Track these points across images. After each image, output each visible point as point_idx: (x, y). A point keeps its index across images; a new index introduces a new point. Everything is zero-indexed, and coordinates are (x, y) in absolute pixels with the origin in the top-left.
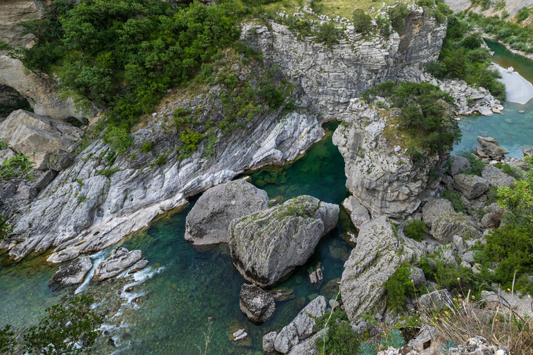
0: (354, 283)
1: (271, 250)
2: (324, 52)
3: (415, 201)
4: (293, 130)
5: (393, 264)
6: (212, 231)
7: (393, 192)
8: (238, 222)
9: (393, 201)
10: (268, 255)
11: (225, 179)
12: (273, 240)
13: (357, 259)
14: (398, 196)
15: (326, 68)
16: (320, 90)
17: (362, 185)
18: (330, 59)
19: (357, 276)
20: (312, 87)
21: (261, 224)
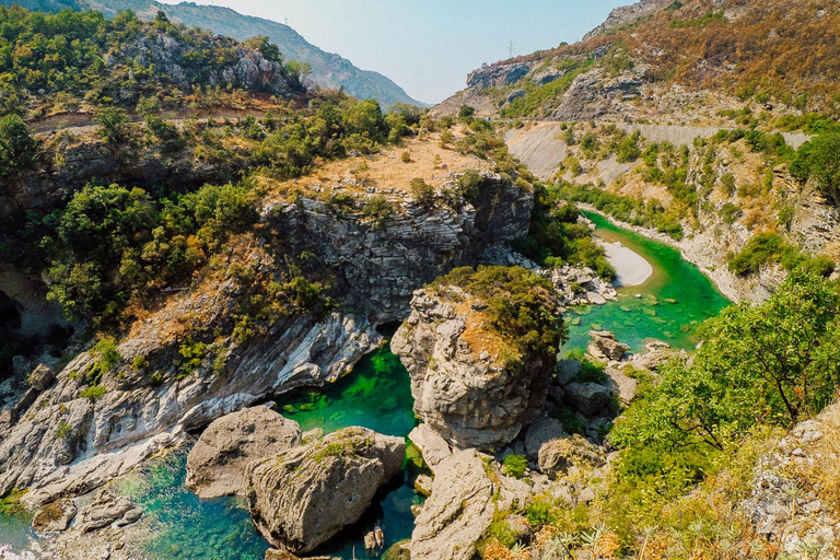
0: (430, 544)
1: (306, 504)
2: (375, 231)
3: (514, 425)
4: (334, 336)
5: (485, 514)
6: (223, 476)
7: (481, 416)
8: (258, 465)
9: (483, 428)
10: (301, 511)
11: (238, 406)
12: (308, 490)
13: (433, 511)
14: (489, 421)
15: (378, 251)
16: (372, 281)
17: (438, 409)
18: (383, 240)
19: (435, 535)
20: (360, 277)
21: (291, 467)
